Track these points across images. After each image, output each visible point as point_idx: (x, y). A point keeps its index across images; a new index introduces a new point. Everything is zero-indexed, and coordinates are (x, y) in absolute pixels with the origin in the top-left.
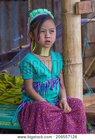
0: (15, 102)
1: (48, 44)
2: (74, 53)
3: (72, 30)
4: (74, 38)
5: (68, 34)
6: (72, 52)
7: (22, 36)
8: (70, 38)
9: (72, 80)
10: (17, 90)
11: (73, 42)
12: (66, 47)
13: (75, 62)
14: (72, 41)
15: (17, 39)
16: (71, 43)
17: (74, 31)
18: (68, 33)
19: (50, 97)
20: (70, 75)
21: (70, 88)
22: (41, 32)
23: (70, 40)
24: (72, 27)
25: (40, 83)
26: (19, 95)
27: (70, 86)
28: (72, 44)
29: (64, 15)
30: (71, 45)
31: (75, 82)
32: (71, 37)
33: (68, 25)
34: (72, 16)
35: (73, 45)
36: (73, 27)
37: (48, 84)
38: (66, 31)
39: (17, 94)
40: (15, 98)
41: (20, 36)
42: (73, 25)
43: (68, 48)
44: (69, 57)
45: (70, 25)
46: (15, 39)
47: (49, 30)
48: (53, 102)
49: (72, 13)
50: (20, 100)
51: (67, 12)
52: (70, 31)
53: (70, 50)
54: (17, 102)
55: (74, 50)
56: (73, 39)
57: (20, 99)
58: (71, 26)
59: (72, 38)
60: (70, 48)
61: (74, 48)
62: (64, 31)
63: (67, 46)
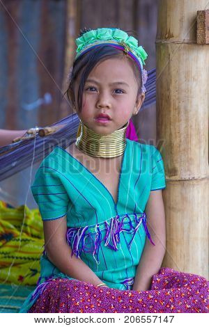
0: (21, 278)
1: (104, 125)
2: (187, 150)
3: (183, 86)
4: (189, 108)
5: (173, 98)
6: (182, 147)
7: (48, 98)
8: (178, 109)
9: (179, 223)
10: (27, 246)
11: (187, 120)
12: (165, 133)
13: (188, 173)
14: (183, 117)
15: (33, 106)
16: (179, 121)
17: (188, 90)
18: (173, 94)
19: (113, 270)
20: (173, 208)
21: (175, 244)
22: (87, 89)
23: (179, 113)
24: (184, 80)
25: (82, 229)
26: (33, 259)
27: (175, 237)
28: (183, 125)
29: (166, 46)
30: (179, 127)
31: (189, 228)
32: (182, 105)
33: (173, 72)
34: (185, 48)
35: (186, 127)
36: (187, 79)
37: (103, 234)
38: (169, 89)
39: (26, 256)
40: (20, 267)
41: (42, 96)
42: (188, 74)
43: (171, 134)
44: (172, 161)
45: (178, 72)
46: (28, 103)
47: (110, 85)
48: (122, 283)
49: (186, 41)
50: (33, 275)
51: (171, 36)
52: (179, 90)
53: (176, 142)
54: (27, 280)
55: (188, 141)
56: (186, 111)
57: (34, 272)
58: (183, 76)
59: (182, 110)
60: (177, 134)
61: (188, 136)
62: (162, 87)
63: (168, 130)
